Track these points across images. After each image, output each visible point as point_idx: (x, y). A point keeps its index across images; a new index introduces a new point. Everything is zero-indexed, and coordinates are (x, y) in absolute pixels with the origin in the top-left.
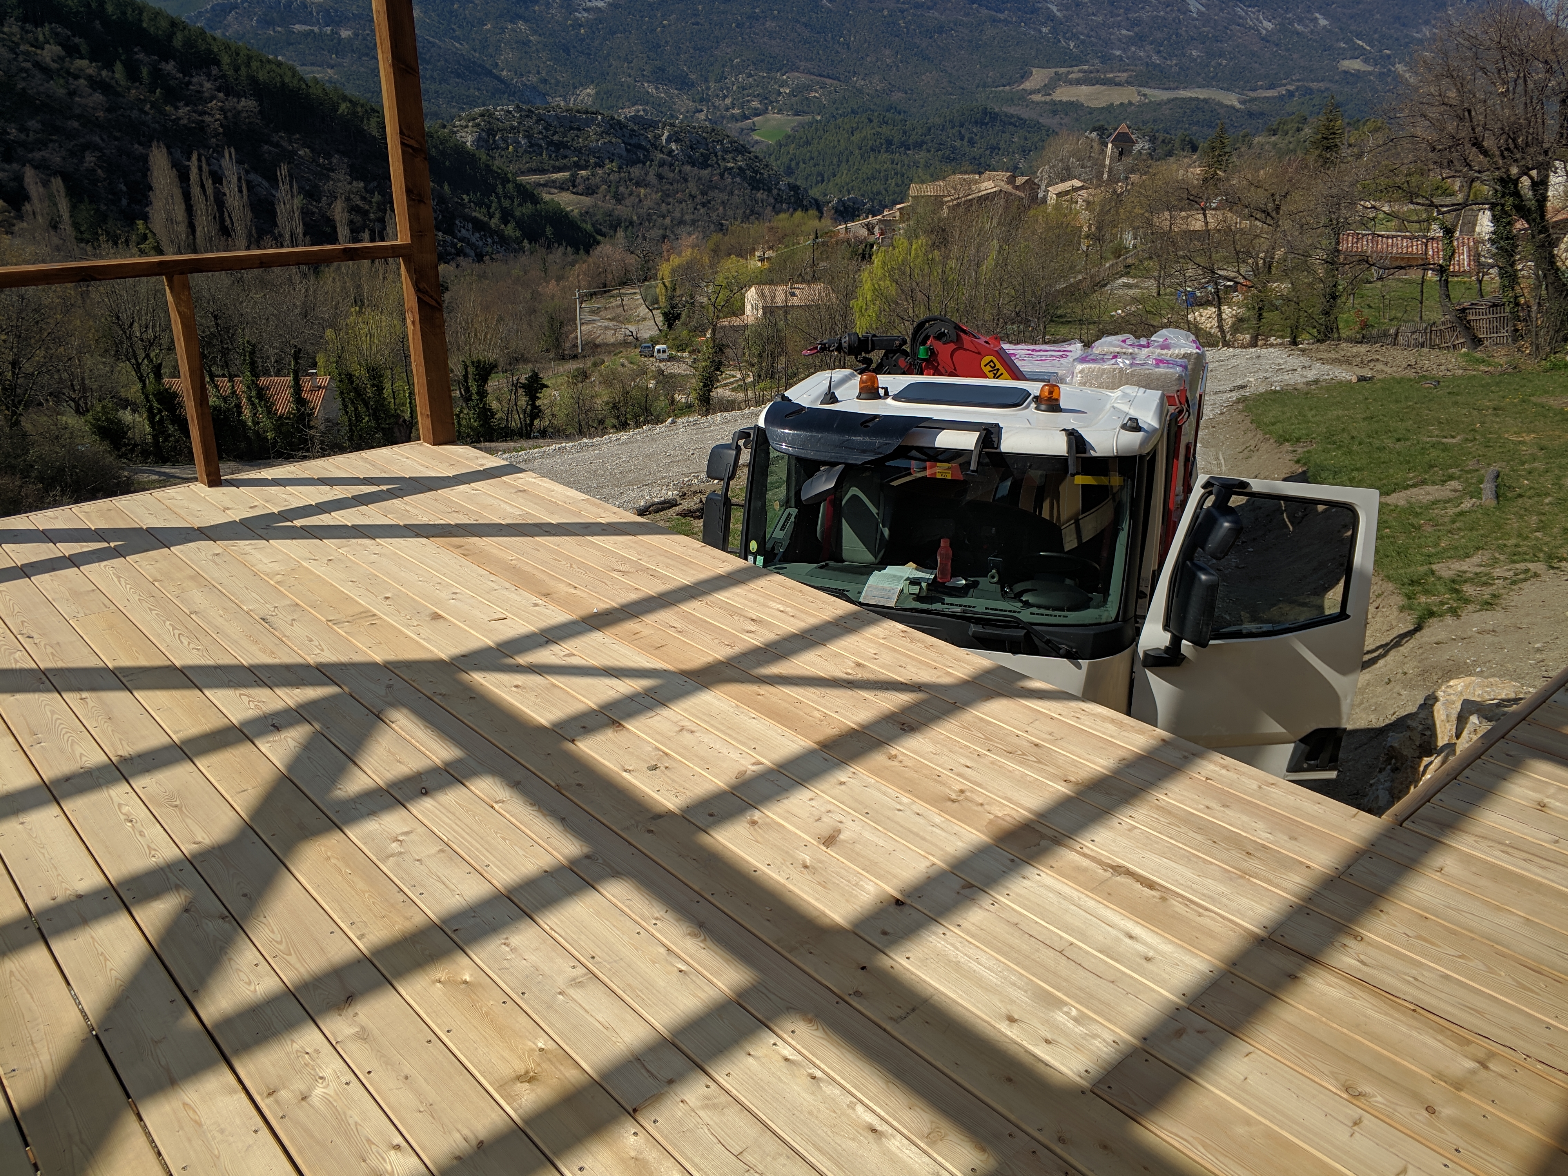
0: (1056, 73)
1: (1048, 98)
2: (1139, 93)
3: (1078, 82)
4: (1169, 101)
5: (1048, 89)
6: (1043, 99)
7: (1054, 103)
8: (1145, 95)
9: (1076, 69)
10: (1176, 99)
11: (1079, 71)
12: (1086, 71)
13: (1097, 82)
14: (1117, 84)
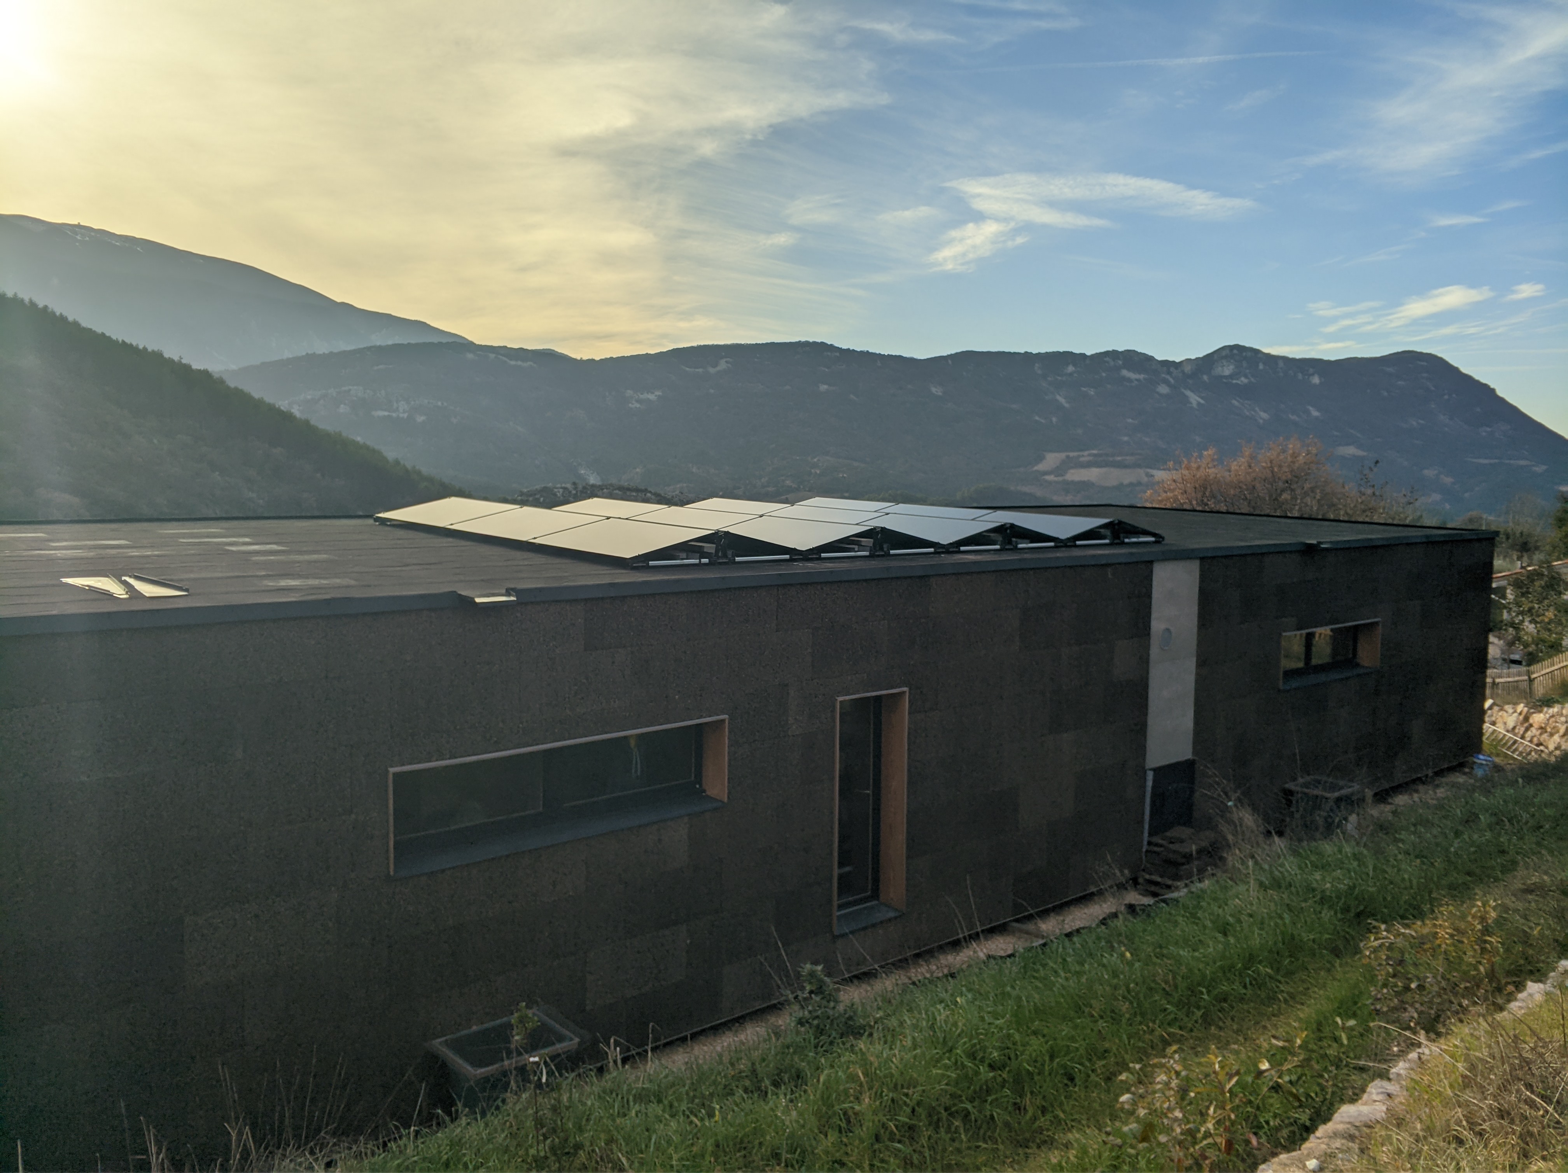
0: (1068, 457)
1: (1060, 479)
2: (1145, 474)
3: (1087, 465)
5: (1061, 470)
6: (1056, 479)
7: (1065, 483)
8: (1152, 476)
9: (1086, 453)
11: (1089, 455)
12: (1095, 455)
13: (1106, 464)
14: (1126, 467)
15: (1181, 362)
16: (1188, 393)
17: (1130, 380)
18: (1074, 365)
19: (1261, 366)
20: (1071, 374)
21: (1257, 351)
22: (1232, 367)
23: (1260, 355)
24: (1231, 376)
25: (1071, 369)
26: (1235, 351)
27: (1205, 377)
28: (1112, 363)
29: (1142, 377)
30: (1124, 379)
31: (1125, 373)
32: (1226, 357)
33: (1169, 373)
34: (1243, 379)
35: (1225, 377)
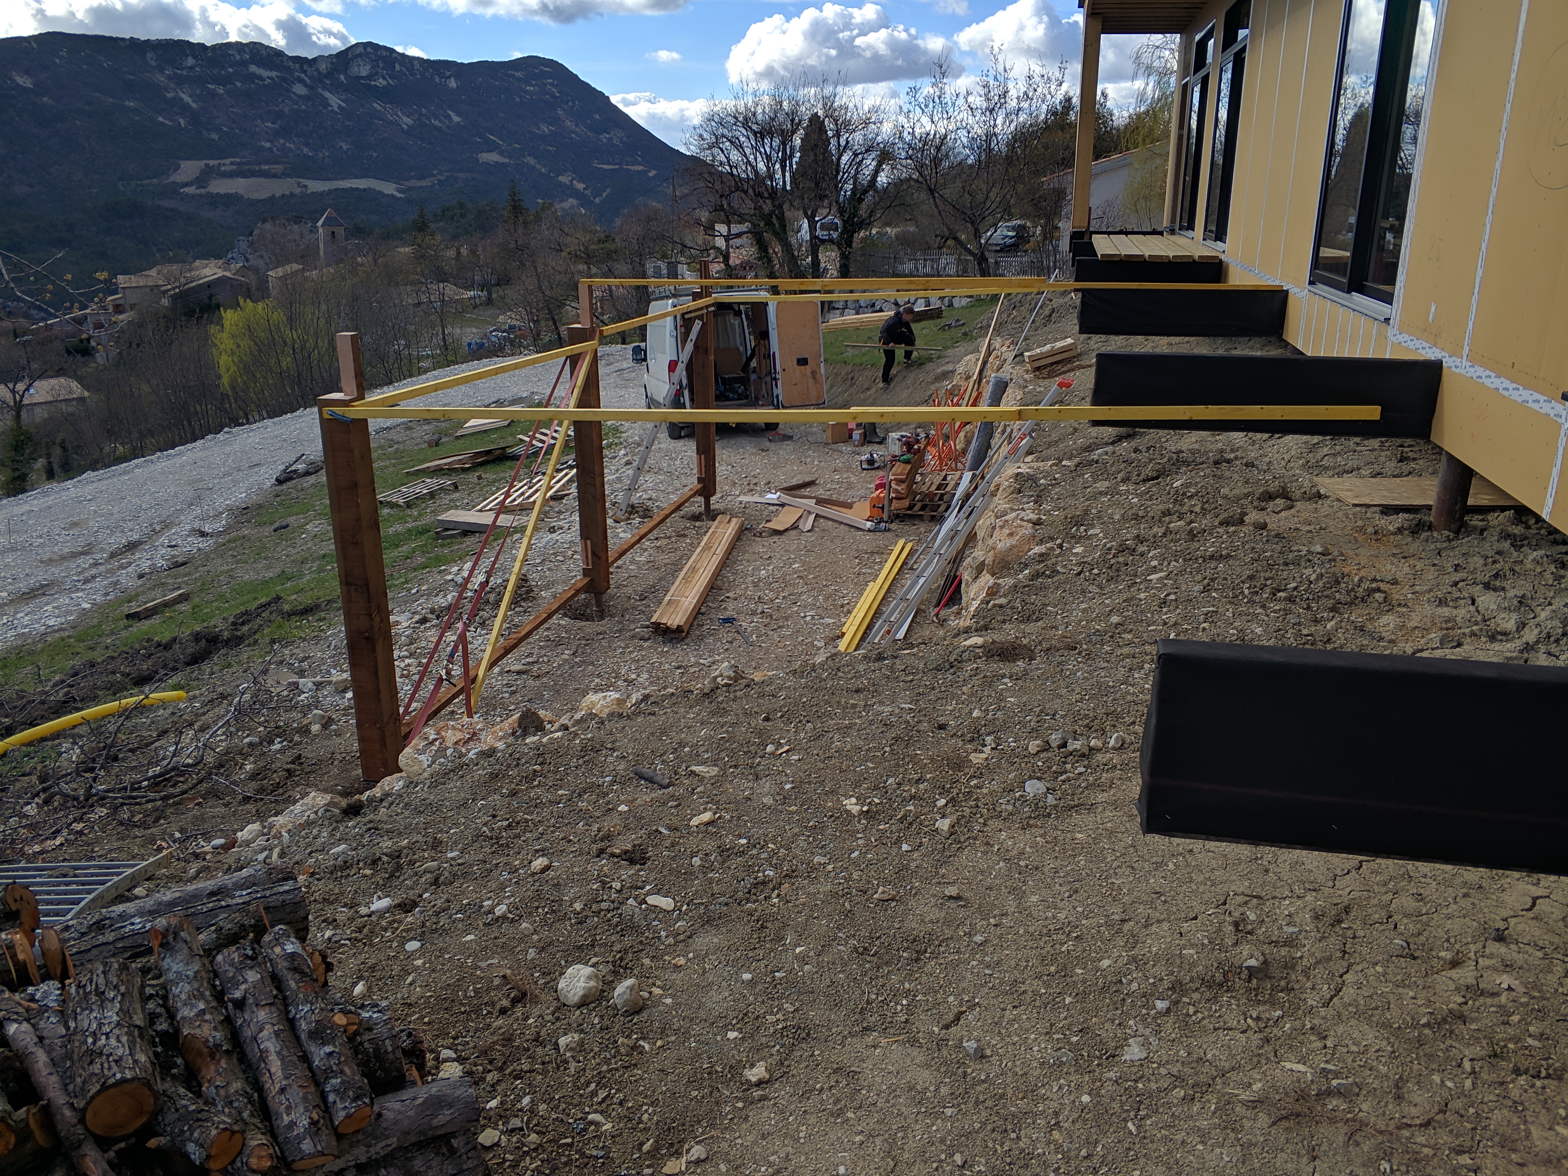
0: (207, 165)
1: (203, 191)
2: (299, 184)
3: (231, 175)
4: (330, 192)
5: (201, 180)
6: (198, 191)
7: (210, 195)
8: (305, 186)
9: (227, 161)
10: (337, 189)
11: (232, 163)
12: (238, 164)
13: (252, 174)
14: (275, 176)
15: (315, 59)
16: (327, 94)
17: (261, 78)
18: (195, 57)
19: (398, 68)
20: (191, 68)
21: (392, 51)
22: (368, 67)
23: (394, 55)
24: (370, 77)
25: (190, 61)
26: (369, 50)
27: (342, 77)
28: (238, 57)
29: (274, 74)
30: (254, 76)
31: (253, 68)
32: (360, 55)
33: (305, 72)
34: (381, 80)
35: (363, 78)
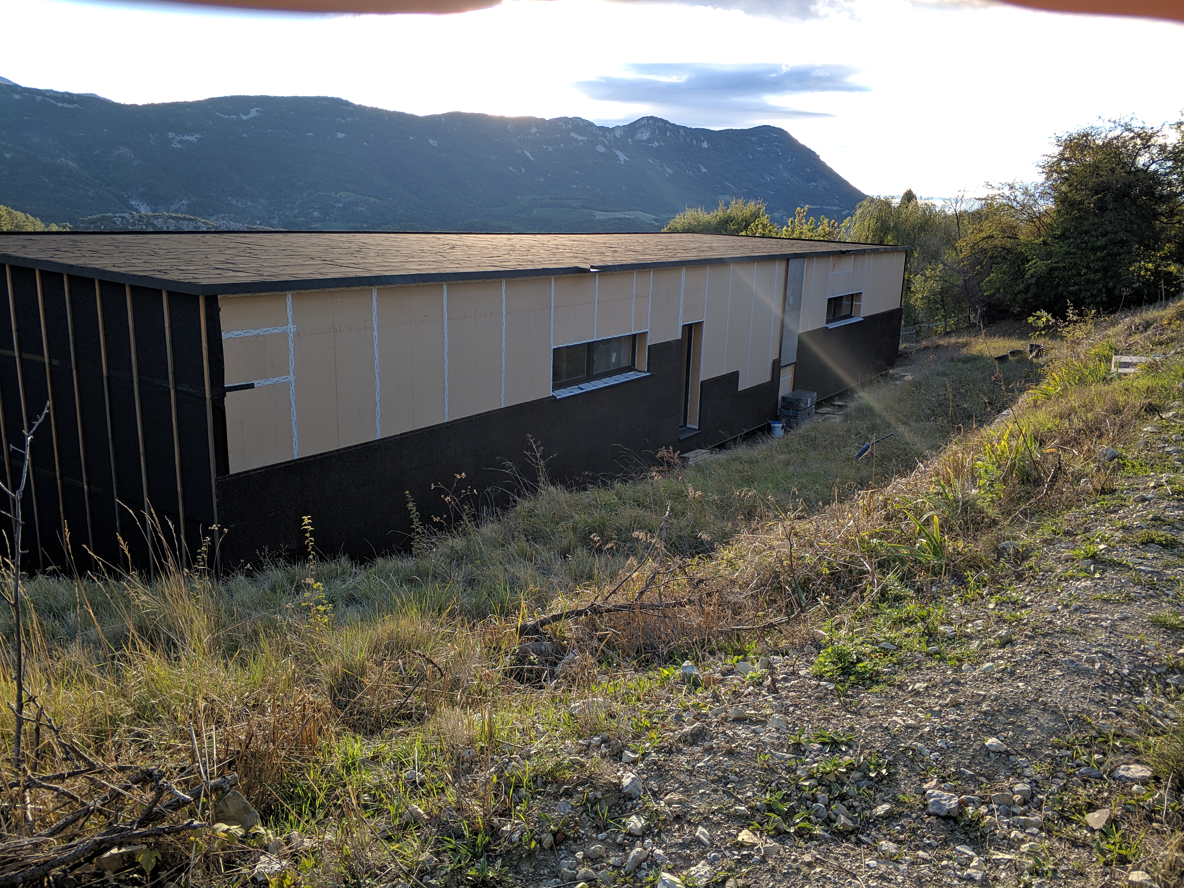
5: (529, 209)
8: (594, 215)
9: (547, 197)
13: (562, 206)
15: (613, 128)
16: (618, 152)
17: (576, 141)
18: (537, 127)
19: (668, 134)
20: (534, 134)
21: (667, 122)
22: (648, 134)
23: (667, 125)
24: (649, 140)
26: (651, 122)
27: (630, 140)
28: (564, 127)
29: (586, 138)
30: (573, 140)
31: (573, 135)
32: (644, 126)
33: (605, 137)
34: (656, 143)
35: (643, 141)
